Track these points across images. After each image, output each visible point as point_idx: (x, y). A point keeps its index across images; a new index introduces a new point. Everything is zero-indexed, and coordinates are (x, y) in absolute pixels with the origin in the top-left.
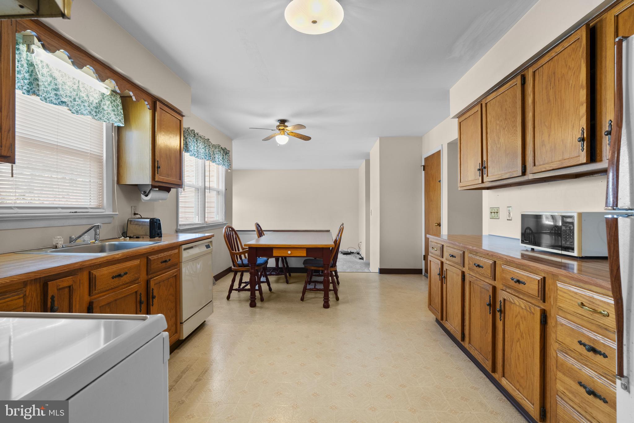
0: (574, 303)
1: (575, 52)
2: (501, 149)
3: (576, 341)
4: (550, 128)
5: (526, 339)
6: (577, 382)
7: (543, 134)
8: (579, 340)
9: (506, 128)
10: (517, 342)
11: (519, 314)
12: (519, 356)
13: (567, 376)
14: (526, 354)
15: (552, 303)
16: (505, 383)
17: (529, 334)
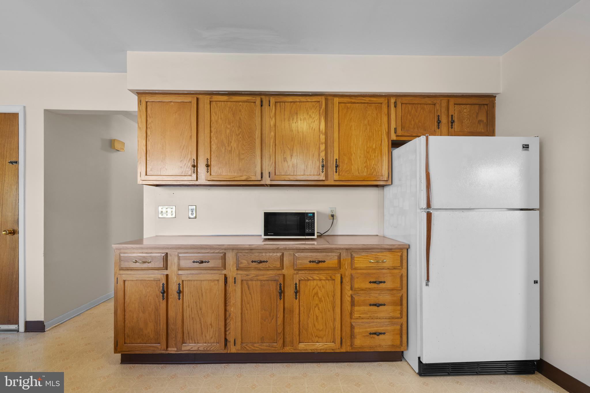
0: (366, 262)
1: (315, 108)
2: (233, 152)
3: (368, 283)
4: (293, 150)
5: (325, 301)
6: (368, 305)
7: (284, 153)
8: (370, 281)
9: (240, 136)
10: (315, 307)
11: (317, 286)
12: (317, 317)
13: (362, 306)
14: (325, 311)
15: (346, 267)
16: (303, 346)
17: (328, 296)
